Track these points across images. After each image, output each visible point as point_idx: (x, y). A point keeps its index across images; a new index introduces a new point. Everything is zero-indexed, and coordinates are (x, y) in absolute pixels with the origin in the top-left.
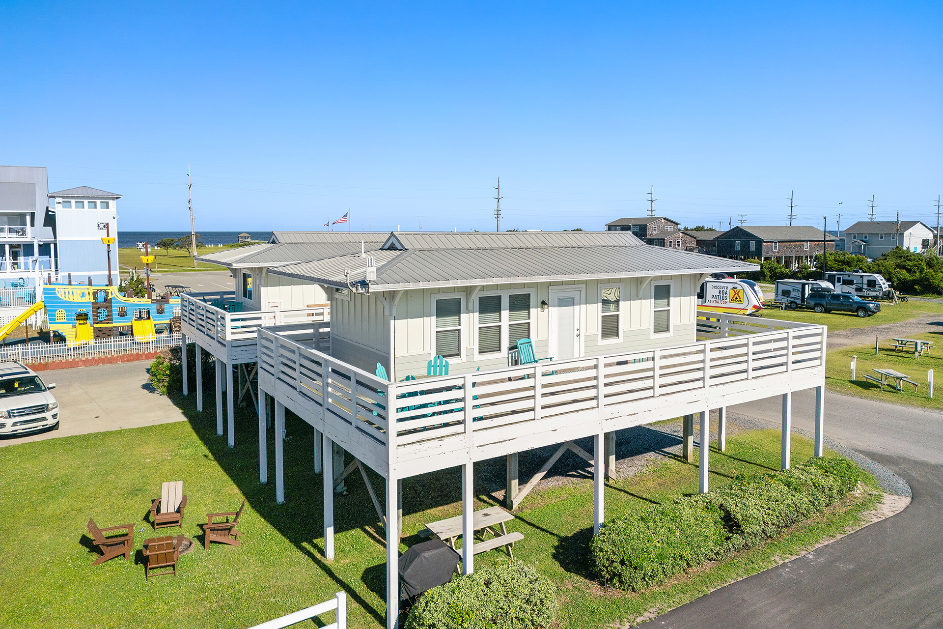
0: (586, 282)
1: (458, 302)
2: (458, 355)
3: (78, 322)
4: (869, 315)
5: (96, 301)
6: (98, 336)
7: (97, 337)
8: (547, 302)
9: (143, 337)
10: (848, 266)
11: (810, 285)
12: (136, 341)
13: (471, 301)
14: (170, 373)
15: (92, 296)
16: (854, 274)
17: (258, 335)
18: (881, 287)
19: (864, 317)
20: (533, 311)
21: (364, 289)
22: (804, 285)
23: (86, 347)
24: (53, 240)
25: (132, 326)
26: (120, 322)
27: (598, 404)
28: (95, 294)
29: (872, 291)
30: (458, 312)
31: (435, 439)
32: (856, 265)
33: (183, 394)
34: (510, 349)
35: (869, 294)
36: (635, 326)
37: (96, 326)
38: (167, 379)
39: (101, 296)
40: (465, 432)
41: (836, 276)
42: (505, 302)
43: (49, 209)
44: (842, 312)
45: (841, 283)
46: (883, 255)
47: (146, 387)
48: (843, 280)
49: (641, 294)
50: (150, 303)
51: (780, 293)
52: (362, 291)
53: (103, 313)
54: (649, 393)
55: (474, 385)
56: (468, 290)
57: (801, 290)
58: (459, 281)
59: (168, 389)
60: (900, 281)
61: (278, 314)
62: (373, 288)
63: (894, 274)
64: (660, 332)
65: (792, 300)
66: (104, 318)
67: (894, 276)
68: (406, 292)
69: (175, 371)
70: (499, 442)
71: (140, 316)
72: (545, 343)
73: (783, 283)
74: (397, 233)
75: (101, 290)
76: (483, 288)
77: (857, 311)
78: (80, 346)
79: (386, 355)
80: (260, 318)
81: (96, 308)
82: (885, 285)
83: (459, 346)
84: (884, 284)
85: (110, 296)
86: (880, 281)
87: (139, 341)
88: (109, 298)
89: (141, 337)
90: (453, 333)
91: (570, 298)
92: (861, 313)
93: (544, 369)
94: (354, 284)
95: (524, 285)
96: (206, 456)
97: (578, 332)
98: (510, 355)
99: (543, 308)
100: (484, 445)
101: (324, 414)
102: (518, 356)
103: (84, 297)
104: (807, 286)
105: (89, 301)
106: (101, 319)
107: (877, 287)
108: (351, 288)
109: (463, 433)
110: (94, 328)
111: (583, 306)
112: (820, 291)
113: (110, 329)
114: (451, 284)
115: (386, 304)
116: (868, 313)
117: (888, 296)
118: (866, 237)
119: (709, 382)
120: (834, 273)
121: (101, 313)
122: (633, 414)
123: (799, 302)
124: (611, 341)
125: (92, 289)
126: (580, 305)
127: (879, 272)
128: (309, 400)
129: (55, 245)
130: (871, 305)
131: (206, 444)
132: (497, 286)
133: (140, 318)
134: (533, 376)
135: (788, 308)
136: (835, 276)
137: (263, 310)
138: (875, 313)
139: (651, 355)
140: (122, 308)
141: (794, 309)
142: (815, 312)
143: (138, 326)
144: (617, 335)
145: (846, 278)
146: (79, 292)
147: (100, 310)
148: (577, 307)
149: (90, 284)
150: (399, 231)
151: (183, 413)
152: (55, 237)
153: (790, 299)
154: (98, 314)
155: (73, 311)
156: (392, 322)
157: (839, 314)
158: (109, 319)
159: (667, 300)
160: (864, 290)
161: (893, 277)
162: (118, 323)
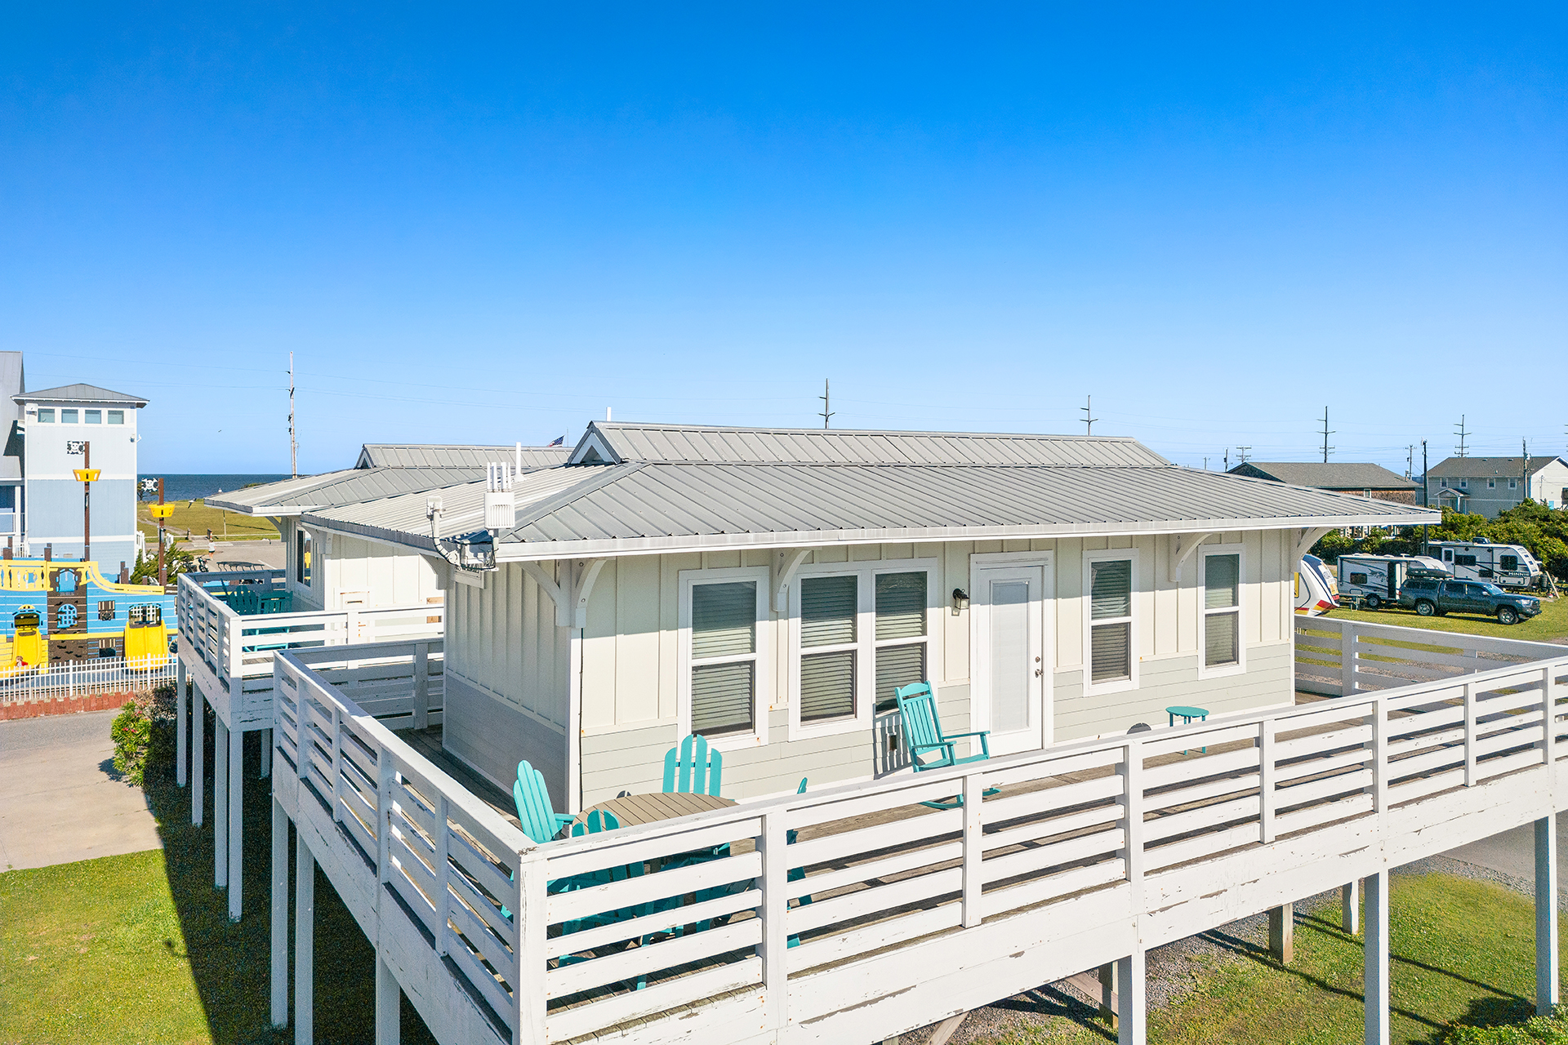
0: (1055, 544)
1: (749, 593)
2: (750, 725)
3: (18, 630)
4: (1521, 621)
5: (55, 589)
6: (57, 658)
7: (54, 659)
8: (966, 593)
9: (143, 660)
10: (1455, 533)
11: (1404, 565)
12: (129, 668)
13: (783, 590)
14: (151, 740)
15: (47, 581)
16: (1476, 544)
17: (275, 668)
18: (1527, 569)
19: (1511, 624)
20: (932, 613)
21: (481, 555)
22: (1392, 565)
23: (28, 679)
24: (20, 479)
25: (124, 637)
26: (101, 631)
27: (1128, 871)
28: (54, 577)
29: (1511, 576)
30: (748, 617)
31: (672, 1011)
32: (1468, 531)
33: (175, 784)
34: (879, 708)
35: (1504, 581)
36: (1166, 651)
37: (54, 637)
38: (143, 751)
39: (67, 582)
40: (763, 983)
41: (1443, 550)
42: (867, 592)
43: (19, 425)
44: (1470, 615)
45: (1453, 562)
46: (1502, 515)
47: (107, 767)
48: (1456, 556)
49: (1178, 574)
50: (163, 593)
51: (1347, 578)
52: (475, 561)
53: (69, 614)
54: (1250, 832)
55: (792, 837)
56: (775, 560)
57: (1386, 574)
58: (751, 535)
59: (146, 773)
60: (1552, 558)
61: (354, 618)
62: (505, 553)
63: (1542, 547)
64: (1218, 662)
65: (1371, 591)
66: (70, 622)
67: (1541, 549)
68: (615, 565)
69: (162, 734)
70: (864, 1004)
71: (144, 618)
72: (963, 695)
73: (1349, 561)
74: (603, 424)
75: (67, 569)
76: (813, 555)
77: (1497, 613)
78: (15, 678)
79: (560, 730)
80: (321, 627)
81: (56, 601)
82: (1534, 568)
83: (750, 703)
84: (1531, 563)
85: (83, 581)
86: (1524, 558)
87: (134, 668)
88: (81, 584)
89: (139, 661)
90: (736, 670)
91: (1017, 585)
92: (1505, 617)
93: (989, 782)
94: (453, 543)
95: (912, 550)
96: (169, 944)
97: (1038, 666)
98: (879, 725)
99: (956, 607)
100: (822, 1018)
101: (378, 898)
102: (897, 727)
103: (33, 582)
104: (1398, 566)
105: (43, 589)
106: (64, 625)
107: (1519, 569)
108: (444, 552)
109: (758, 985)
110: (50, 642)
111: (1050, 603)
112: (1425, 575)
113: (82, 644)
114: (730, 543)
115: (560, 596)
116: (1518, 615)
117: (1539, 586)
118: (1464, 484)
119: (1388, 796)
120: (1439, 543)
121: (65, 613)
122: (1217, 894)
123: (1384, 595)
124: (1114, 686)
125: (50, 567)
126: (1042, 600)
127: (1516, 543)
128: (353, 851)
129: (23, 488)
130: (1524, 602)
131: (182, 910)
132: (847, 551)
133: (145, 622)
134: (959, 802)
135: (1365, 606)
136: (1441, 549)
137: (329, 607)
138: (1530, 616)
139: (1252, 732)
140: (107, 603)
141: (1375, 609)
142: (1418, 614)
143: (135, 638)
144: (1127, 671)
145: (1462, 552)
146: (24, 572)
147: (63, 607)
148: (1035, 605)
149: (48, 557)
150: (609, 419)
151: (159, 830)
152: (23, 476)
153: (1365, 590)
154: (59, 615)
155: (9, 609)
156: (575, 643)
157: (1459, 618)
158: (81, 624)
159: (1231, 590)
160: (1495, 574)
161: (1540, 552)
162: (98, 632)
